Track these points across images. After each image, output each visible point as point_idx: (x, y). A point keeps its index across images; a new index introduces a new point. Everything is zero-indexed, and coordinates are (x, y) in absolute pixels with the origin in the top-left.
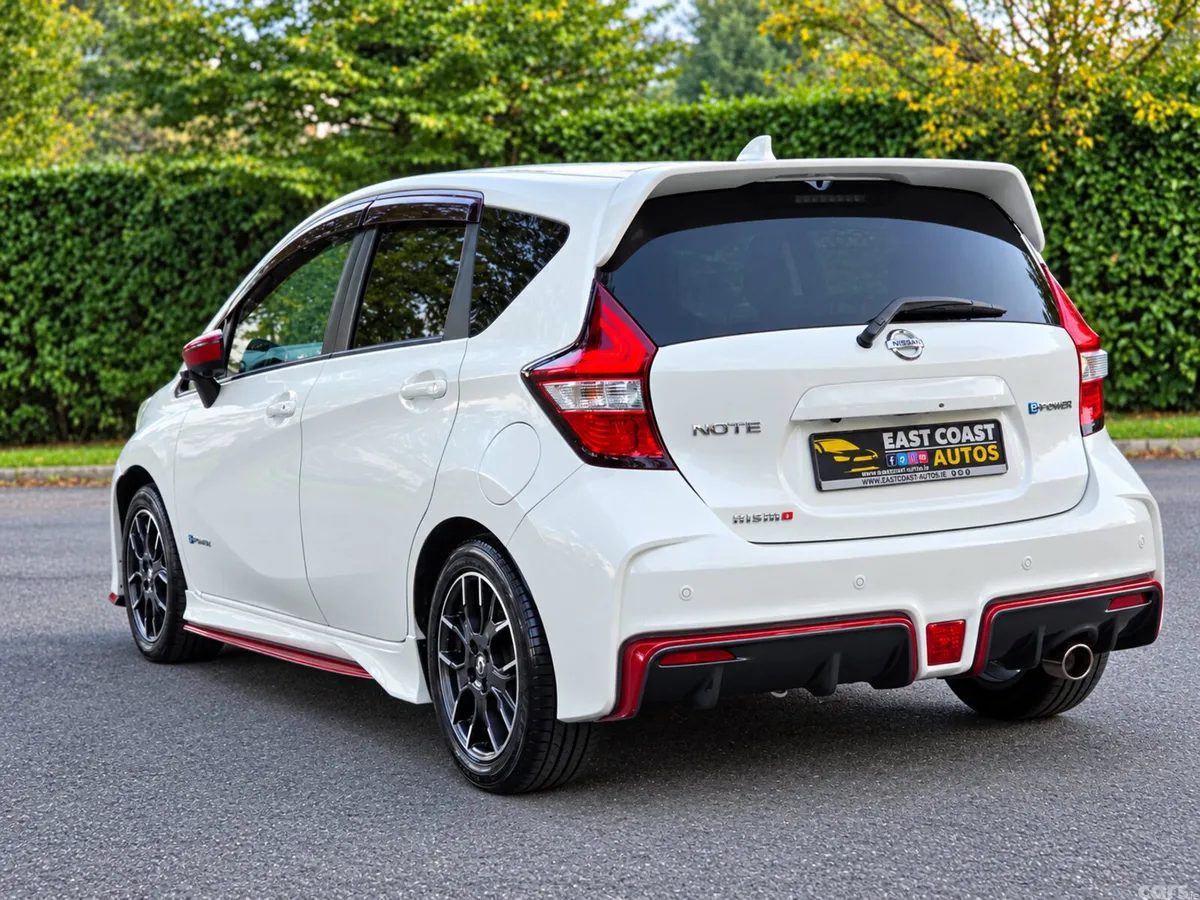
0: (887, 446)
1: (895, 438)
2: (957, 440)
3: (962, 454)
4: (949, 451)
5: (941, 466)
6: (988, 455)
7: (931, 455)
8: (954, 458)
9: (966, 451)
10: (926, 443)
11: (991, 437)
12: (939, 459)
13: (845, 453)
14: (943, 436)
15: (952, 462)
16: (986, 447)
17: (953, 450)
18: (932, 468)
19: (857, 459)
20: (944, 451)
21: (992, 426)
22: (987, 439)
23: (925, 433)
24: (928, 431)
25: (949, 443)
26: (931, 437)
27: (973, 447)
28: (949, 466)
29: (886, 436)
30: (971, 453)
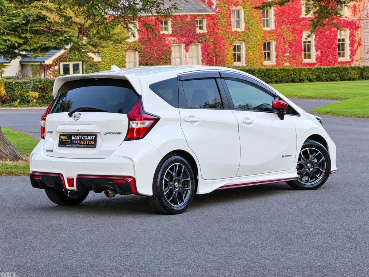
0: (73, 139)
1: (74, 137)
2: (86, 139)
3: (87, 142)
4: (84, 141)
5: (82, 144)
6: (92, 143)
7: (80, 141)
8: (85, 143)
9: (88, 141)
10: (80, 139)
11: (94, 139)
12: (82, 143)
13: (65, 139)
14: (84, 138)
15: (84, 144)
16: (92, 141)
17: (85, 141)
18: (80, 145)
19: (67, 141)
20: (83, 141)
21: (95, 136)
22: (93, 139)
23: (80, 136)
24: (81, 136)
25: (85, 139)
26: (81, 137)
27: (89, 141)
28: (83, 145)
29: (73, 136)
30: (88, 142)
